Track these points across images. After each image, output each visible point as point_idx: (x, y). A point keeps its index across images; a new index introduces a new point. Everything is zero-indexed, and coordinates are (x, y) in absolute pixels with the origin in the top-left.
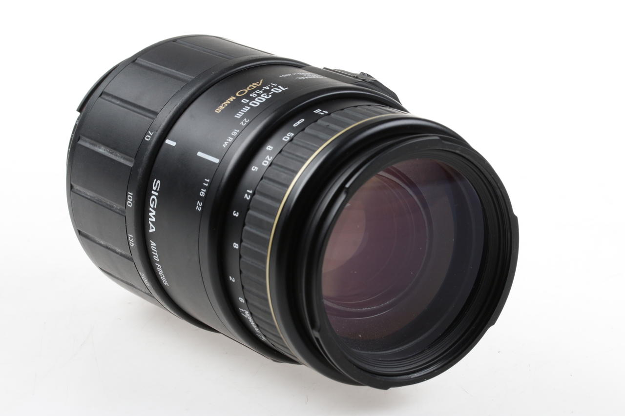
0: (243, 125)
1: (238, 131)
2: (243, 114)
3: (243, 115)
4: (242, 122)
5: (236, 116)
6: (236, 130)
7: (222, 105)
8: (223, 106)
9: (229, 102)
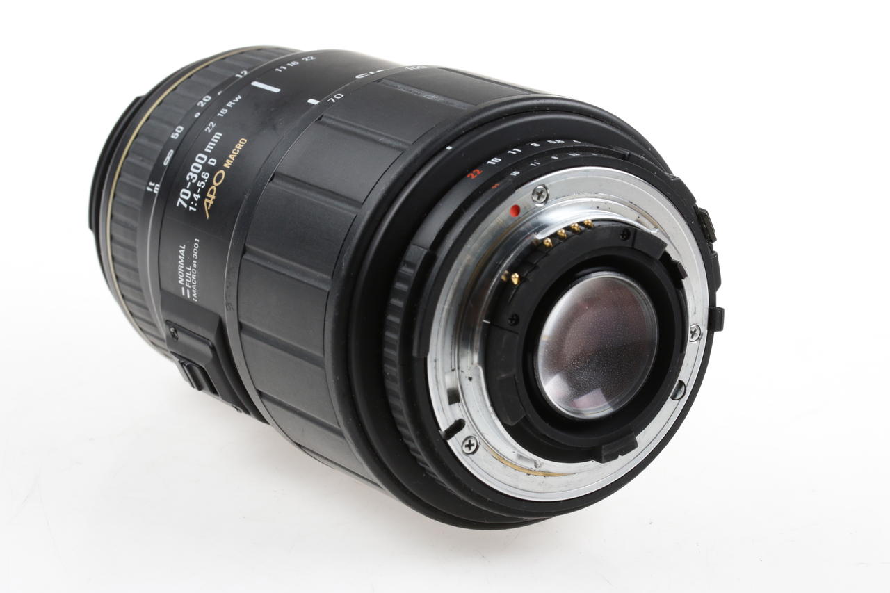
0: (212, 123)
1: (219, 114)
2: (213, 140)
3: (212, 138)
4: (213, 126)
5: (221, 135)
6: (222, 115)
7: (238, 151)
8: (237, 149)
9: (230, 156)
